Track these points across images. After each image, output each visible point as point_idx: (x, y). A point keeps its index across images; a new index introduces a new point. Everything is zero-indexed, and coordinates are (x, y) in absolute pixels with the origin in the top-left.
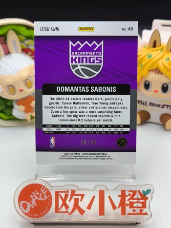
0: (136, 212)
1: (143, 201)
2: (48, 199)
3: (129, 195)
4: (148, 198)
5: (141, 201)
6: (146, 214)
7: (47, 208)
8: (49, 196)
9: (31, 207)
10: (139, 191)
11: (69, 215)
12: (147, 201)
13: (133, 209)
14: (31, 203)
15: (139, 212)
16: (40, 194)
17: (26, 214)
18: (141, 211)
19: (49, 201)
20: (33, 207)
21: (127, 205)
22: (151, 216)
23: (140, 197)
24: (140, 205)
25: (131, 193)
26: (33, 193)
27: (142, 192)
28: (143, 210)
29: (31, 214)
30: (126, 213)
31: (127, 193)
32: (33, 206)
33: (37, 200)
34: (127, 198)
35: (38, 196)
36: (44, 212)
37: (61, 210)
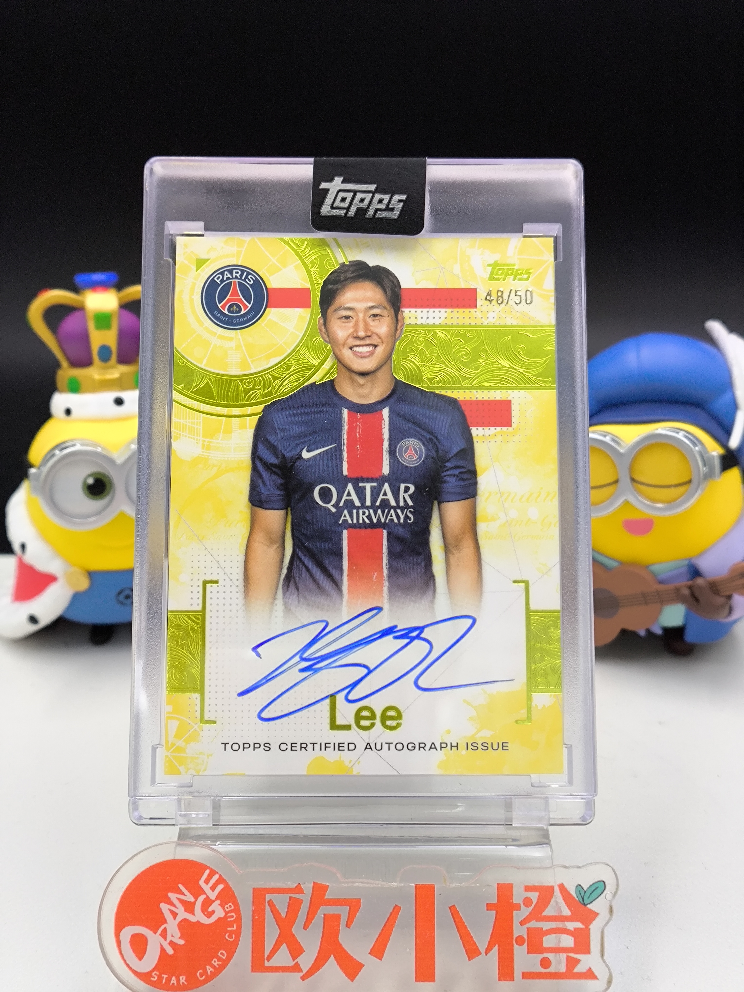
0: (551, 969)
1: (579, 925)
2: (226, 917)
3: (527, 902)
4: (596, 915)
5: (571, 926)
6: (590, 975)
7: (222, 954)
8: (229, 906)
9: (163, 950)
10: (562, 887)
11: (303, 978)
12: (595, 928)
13: (539, 957)
14: (164, 935)
15: (563, 969)
16: (196, 899)
17: (144, 977)
18: (572, 963)
19: (231, 924)
20: (170, 951)
21: (520, 940)
22: (610, 982)
23: (566, 912)
24: (568, 941)
25: (534, 896)
26: (173, 896)
27: (573, 892)
28: (578, 961)
29: (160, 978)
30: (517, 974)
31: (518, 896)
32: (171, 943)
33: (185, 920)
34: (518, 916)
35: (189, 907)
36: (209, 969)
37: (273, 962)
